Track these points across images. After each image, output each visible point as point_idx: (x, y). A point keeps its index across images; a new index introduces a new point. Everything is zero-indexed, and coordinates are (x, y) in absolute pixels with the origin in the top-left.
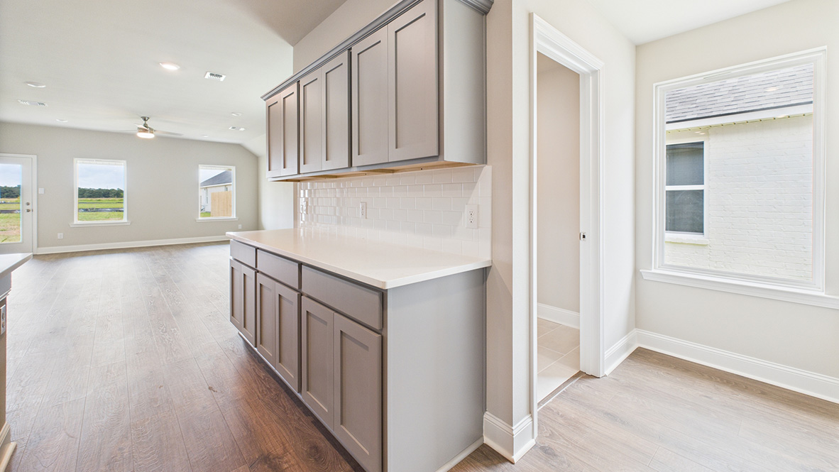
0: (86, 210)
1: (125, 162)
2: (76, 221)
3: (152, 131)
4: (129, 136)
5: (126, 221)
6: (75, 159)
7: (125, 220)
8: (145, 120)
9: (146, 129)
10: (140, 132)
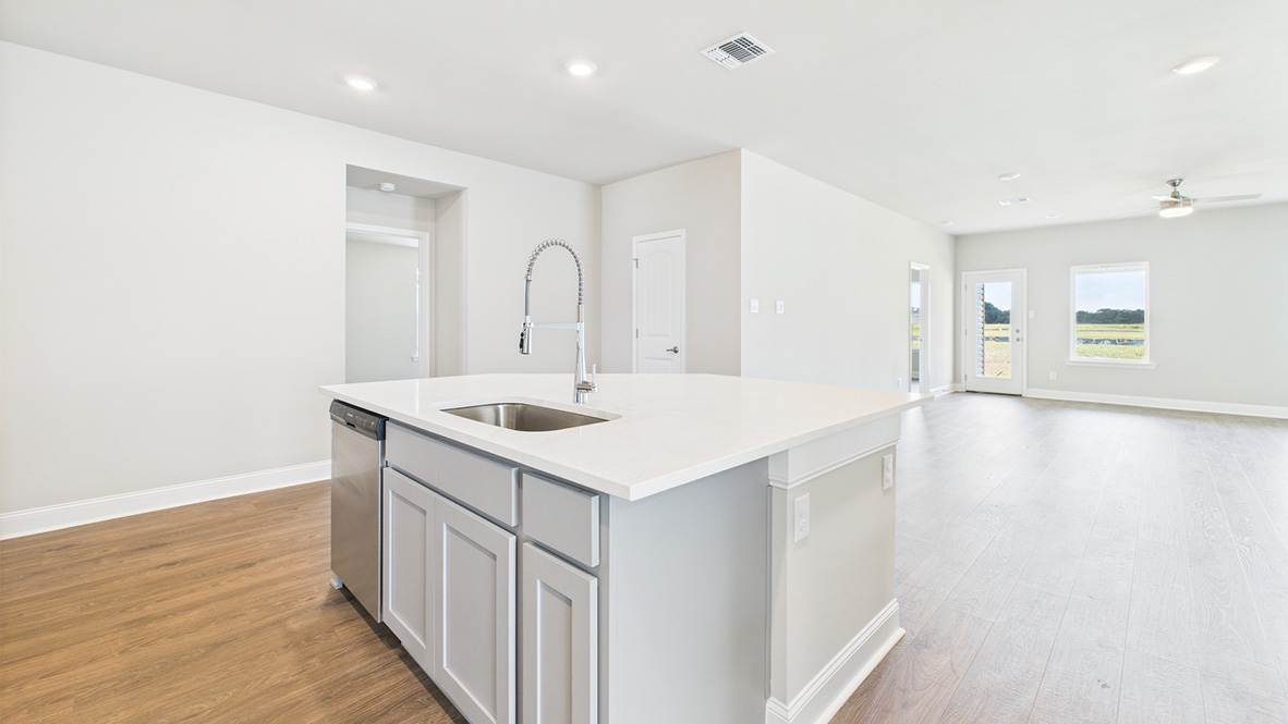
0: (1087, 341)
1: (1147, 264)
2: (1074, 357)
3: (1187, 201)
4: (1147, 220)
5: (1148, 362)
6: (1072, 269)
7: (1146, 360)
8: (1174, 185)
9: (1176, 200)
10: (1163, 208)
